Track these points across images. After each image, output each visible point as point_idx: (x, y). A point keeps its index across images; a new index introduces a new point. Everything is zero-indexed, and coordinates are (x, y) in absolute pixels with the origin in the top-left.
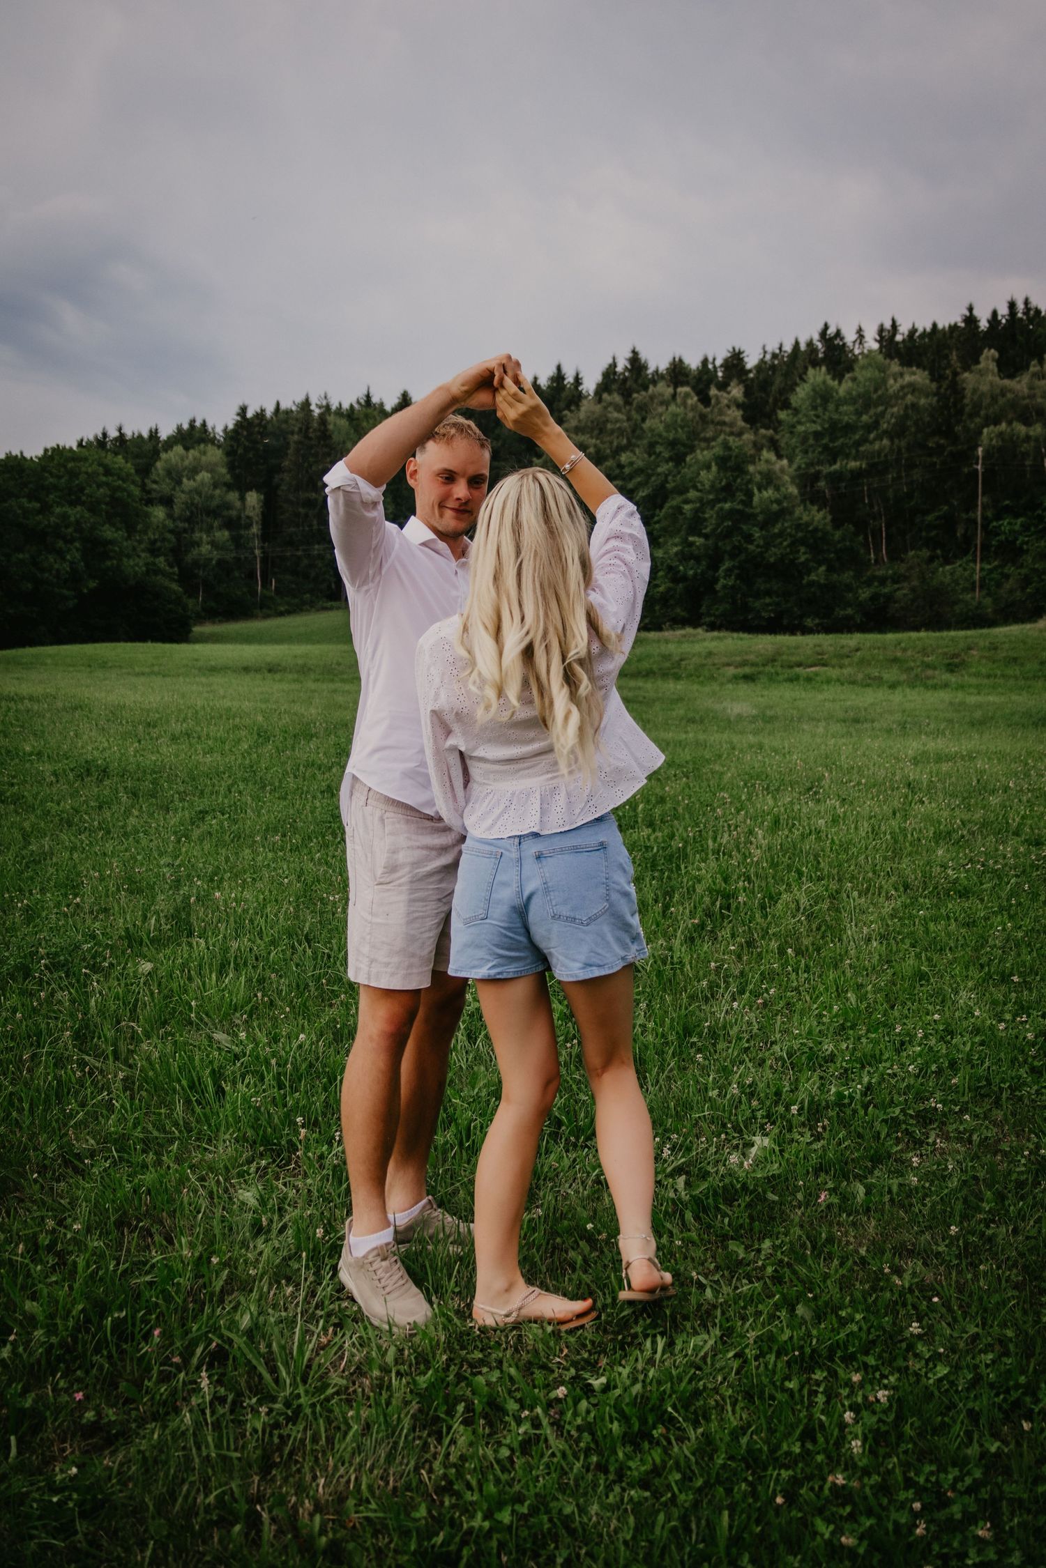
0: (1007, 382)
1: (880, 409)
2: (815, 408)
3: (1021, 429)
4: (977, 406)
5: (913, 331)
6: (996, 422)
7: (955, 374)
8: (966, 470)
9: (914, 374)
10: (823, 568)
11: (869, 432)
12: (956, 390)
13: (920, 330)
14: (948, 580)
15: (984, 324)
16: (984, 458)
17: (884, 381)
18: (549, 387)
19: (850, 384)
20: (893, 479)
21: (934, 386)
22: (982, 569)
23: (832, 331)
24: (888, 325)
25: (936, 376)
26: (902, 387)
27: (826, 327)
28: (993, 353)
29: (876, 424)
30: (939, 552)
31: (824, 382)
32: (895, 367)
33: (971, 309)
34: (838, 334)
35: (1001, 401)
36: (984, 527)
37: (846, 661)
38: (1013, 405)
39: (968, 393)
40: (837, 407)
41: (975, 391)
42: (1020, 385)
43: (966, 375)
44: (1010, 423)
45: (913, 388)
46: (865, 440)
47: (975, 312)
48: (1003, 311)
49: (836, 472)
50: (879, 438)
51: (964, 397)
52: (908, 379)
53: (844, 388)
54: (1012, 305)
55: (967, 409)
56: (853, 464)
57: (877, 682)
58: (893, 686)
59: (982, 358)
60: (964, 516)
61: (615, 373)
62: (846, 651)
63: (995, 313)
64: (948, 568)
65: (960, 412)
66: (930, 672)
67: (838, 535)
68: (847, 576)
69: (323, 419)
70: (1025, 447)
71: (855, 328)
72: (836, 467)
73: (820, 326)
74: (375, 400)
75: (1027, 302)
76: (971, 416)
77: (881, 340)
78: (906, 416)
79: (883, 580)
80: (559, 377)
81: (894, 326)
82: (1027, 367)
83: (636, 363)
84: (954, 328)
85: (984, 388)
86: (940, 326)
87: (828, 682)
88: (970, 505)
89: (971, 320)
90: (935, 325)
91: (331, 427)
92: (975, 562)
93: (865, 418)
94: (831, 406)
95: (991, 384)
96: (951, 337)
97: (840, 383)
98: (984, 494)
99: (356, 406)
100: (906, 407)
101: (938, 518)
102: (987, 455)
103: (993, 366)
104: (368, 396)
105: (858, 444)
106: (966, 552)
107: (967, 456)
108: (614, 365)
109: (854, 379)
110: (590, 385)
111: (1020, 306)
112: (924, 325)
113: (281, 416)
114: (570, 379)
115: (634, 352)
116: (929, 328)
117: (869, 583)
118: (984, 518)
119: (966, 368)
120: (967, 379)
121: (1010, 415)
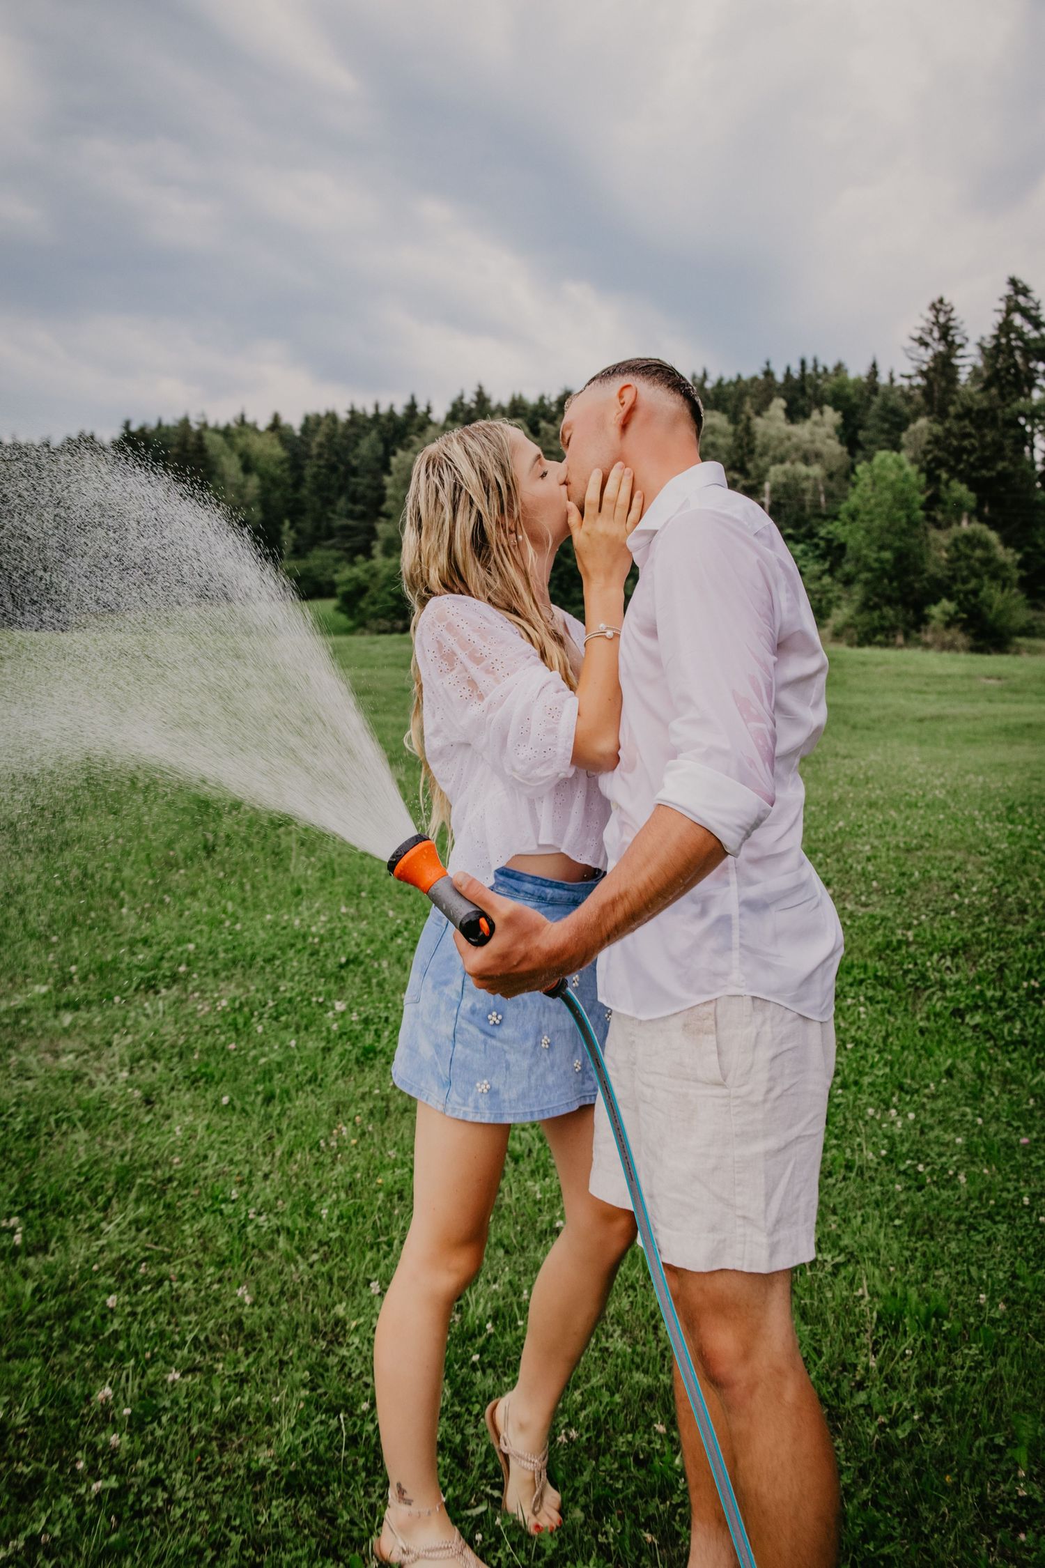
0: (792, 428)
3: (802, 468)
4: (766, 447)
5: (719, 382)
6: (782, 462)
7: (749, 419)
9: (712, 416)
12: (748, 431)
15: (779, 378)
16: (770, 493)
18: (405, 415)
21: (731, 428)
24: (699, 373)
25: (733, 420)
28: (782, 402)
33: (768, 364)
35: (787, 444)
38: (797, 449)
39: (759, 437)
41: (764, 434)
42: (802, 431)
43: (759, 420)
44: (793, 463)
45: (713, 429)
47: (773, 368)
48: (796, 368)
51: (755, 439)
54: (803, 363)
55: (758, 450)
59: (773, 405)
61: (462, 404)
63: (788, 369)
65: (752, 452)
69: (199, 436)
70: (805, 485)
74: (249, 419)
75: (815, 361)
76: (761, 455)
80: (412, 407)
81: (705, 376)
82: (810, 416)
83: (482, 399)
84: (754, 380)
85: (776, 432)
86: (744, 378)
89: (768, 374)
90: (739, 377)
91: (207, 442)
95: (778, 428)
96: (752, 387)
99: (233, 425)
102: (774, 490)
103: (781, 414)
104: (243, 417)
107: (757, 490)
108: (461, 398)
110: (439, 413)
111: (810, 364)
112: (730, 376)
113: (163, 431)
114: (421, 409)
115: (480, 387)
116: (734, 379)
119: (758, 413)
120: (759, 424)
121: (794, 456)
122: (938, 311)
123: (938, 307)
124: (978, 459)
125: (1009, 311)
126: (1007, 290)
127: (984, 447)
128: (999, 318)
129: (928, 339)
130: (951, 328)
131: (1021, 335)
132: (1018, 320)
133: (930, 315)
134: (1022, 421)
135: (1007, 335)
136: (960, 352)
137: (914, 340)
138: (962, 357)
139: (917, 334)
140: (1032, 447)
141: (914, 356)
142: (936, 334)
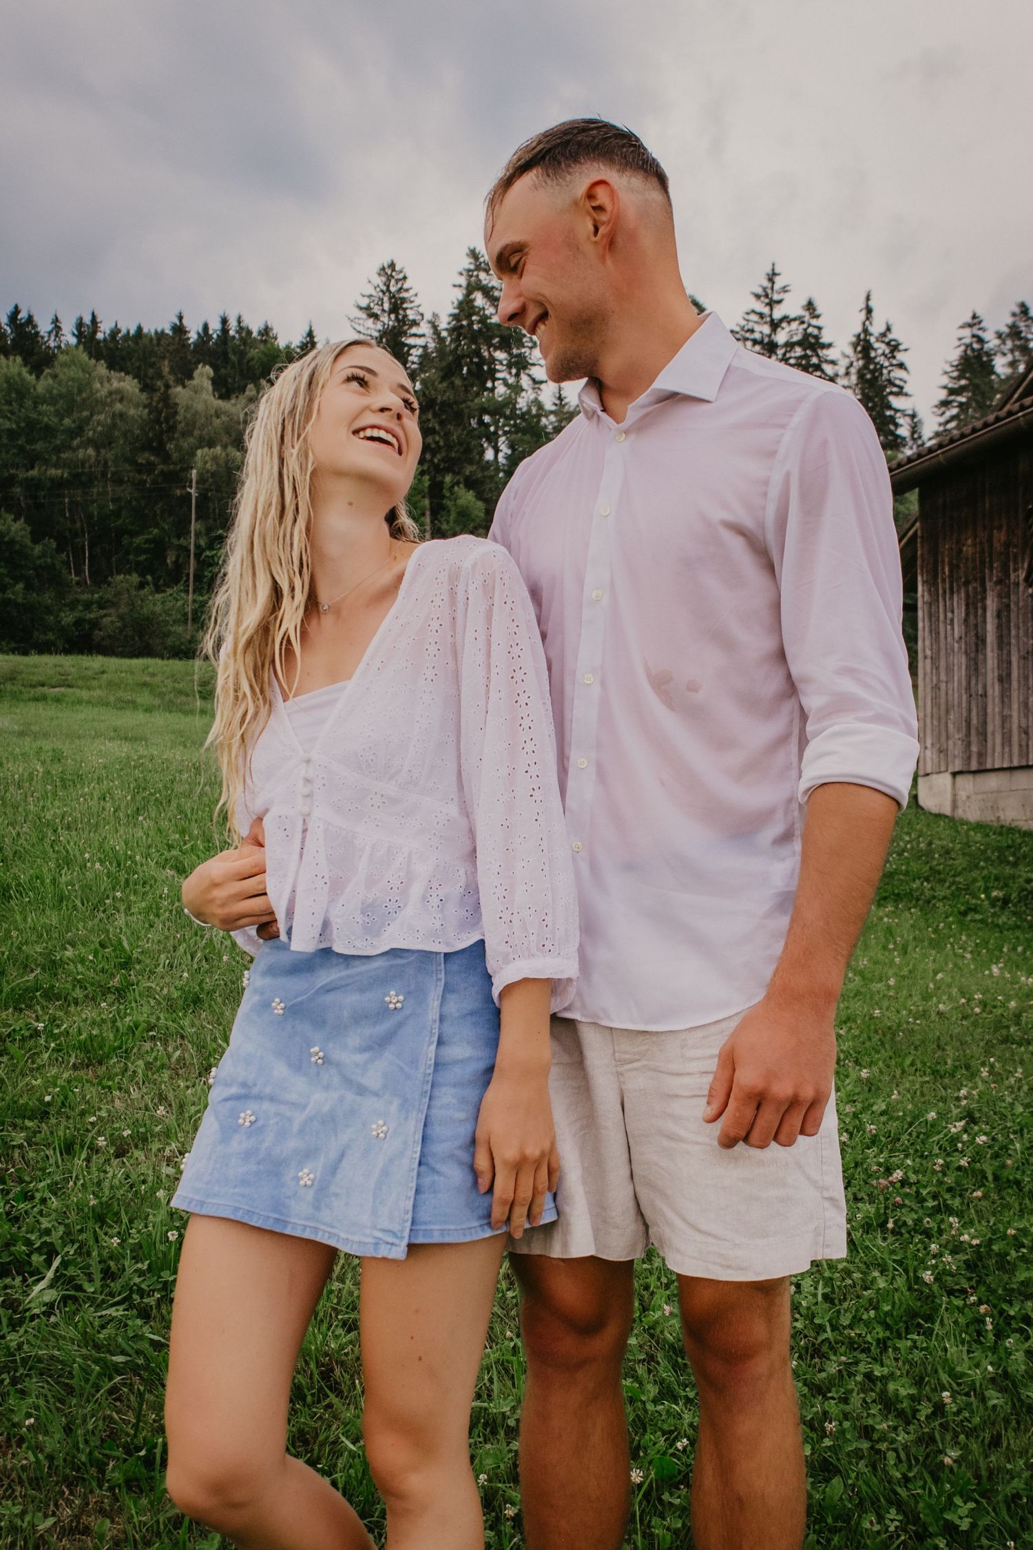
0: (220, 403)
1: (85, 413)
2: (9, 403)
3: (234, 455)
4: (191, 425)
5: (115, 332)
6: (211, 445)
7: (168, 387)
8: (178, 492)
9: (120, 380)
10: (20, 586)
11: (72, 439)
12: (167, 402)
13: (124, 331)
14: (158, 608)
15: (193, 337)
16: (197, 483)
17: (89, 384)
19: (50, 381)
20: (99, 494)
21: (144, 396)
22: (194, 601)
23: (23, 315)
24: (87, 320)
25: (146, 387)
26: (111, 393)
27: (16, 311)
28: (208, 370)
29: (79, 430)
30: (149, 578)
31: (20, 374)
32: (102, 369)
33: (180, 318)
34: (30, 319)
35: (217, 422)
36: (197, 556)
37: (95, 683)
38: (225, 428)
39: (181, 411)
40: (36, 404)
41: (188, 408)
42: (233, 407)
43: (179, 389)
44: (225, 447)
45: (121, 396)
46: (66, 447)
47: (184, 321)
48: (215, 326)
49: (33, 479)
50: (84, 445)
51: (176, 413)
52: (115, 384)
53: (42, 385)
54: (224, 321)
55: (180, 427)
56: (53, 472)
57: (134, 705)
58: (149, 710)
59: (196, 374)
60: (175, 541)
62: (89, 673)
63: (206, 327)
64: (158, 596)
65: (172, 429)
66: (183, 698)
67: (38, 549)
68: (47, 598)
71: (51, 317)
72: (34, 473)
73: (10, 309)
76: (184, 434)
77: (79, 335)
78: (114, 426)
79: (88, 606)
81: (95, 324)
82: (243, 390)
84: (161, 335)
85: (200, 407)
86: (145, 330)
87: (80, 702)
88: (182, 529)
89: (179, 330)
90: (140, 329)
92: (187, 592)
93: (67, 421)
94: (29, 403)
95: (205, 402)
96: (158, 345)
97: (38, 378)
98: (197, 520)
100: (114, 415)
101: (147, 541)
102: (201, 480)
103: (208, 385)
105: (58, 450)
106: (177, 582)
107: (178, 477)
109: (55, 376)
111: (233, 324)
112: (128, 326)
117: (72, 606)
118: (197, 546)
119: (179, 382)
120: (180, 394)
121: (225, 439)
122: (390, 277)
123: (389, 271)
124: (443, 460)
125: (469, 290)
126: (467, 263)
127: (449, 447)
128: (459, 294)
129: (377, 310)
130: (403, 300)
131: (484, 320)
132: (479, 300)
133: (379, 281)
134: (487, 419)
135: (469, 316)
136: (414, 330)
137: (361, 308)
138: (415, 335)
139: (364, 302)
140: (497, 450)
141: (360, 328)
142: (386, 306)
